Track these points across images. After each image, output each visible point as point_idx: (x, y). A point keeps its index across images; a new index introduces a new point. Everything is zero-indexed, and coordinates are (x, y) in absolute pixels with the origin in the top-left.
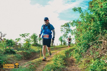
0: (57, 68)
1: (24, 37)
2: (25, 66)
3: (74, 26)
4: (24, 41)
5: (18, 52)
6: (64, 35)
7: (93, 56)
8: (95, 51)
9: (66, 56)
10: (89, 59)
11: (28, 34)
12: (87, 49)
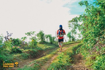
0: (61, 66)
1: (30, 35)
2: (30, 65)
3: (81, 21)
4: (30, 39)
5: (24, 51)
6: (72, 31)
7: (99, 52)
8: (102, 47)
9: (73, 53)
10: (95, 56)
11: (33, 32)
12: (94, 45)
